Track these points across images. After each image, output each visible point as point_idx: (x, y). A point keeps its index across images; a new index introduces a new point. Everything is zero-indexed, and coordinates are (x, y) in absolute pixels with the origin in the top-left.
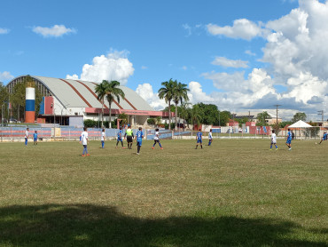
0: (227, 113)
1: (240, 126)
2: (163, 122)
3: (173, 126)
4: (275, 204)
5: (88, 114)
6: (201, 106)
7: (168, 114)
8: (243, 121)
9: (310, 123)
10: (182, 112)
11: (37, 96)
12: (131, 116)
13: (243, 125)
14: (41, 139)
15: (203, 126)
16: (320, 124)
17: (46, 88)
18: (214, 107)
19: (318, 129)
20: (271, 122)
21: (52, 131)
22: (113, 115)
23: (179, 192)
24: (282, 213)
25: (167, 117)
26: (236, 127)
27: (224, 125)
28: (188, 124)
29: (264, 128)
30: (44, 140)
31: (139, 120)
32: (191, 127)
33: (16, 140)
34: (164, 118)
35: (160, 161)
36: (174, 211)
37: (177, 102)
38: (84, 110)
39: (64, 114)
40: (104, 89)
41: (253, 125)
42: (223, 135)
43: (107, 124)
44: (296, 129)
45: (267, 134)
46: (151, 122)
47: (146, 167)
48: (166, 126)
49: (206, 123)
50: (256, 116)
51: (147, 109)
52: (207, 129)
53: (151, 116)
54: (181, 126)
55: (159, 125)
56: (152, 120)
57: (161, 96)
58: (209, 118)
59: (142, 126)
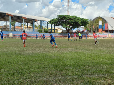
11: (102, 23)
14: (104, 38)
17: (106, 20)
21: (108, 35)
30: (105, 38)
39: (112, 29)
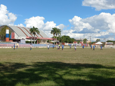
0: (73, 39)
1: (78, 43)
2: (52, 41)
3: (55, 43)
5: (27, 39)
6: (65, 36)
7: (54, 39)
8: (79, 41)
9: (102, 43)
12: (41, 40)
13: (79, 43)
16: (105, 43)
18: (69, 37)
19: (104, 45)
20: (88, 42)
22: (35, 39)
27: (72, 43)
28: (60, 42)
29: (86, 44)
31: (44, 41)
33: (4, 48)
34: (52, 40)
37: (57, 35)
38: (26, 37)
40: (33, 30)
41: (82, 43)
42: (72, 46)
43: (33, 42)
44: (97, 44)
45: (87, 46)
46: (48, 42)
48: (53, 43)
49: (66, 42)
50: (83, 40)
51: (47, 37)
52: (67, 44)
53: (48, 40)
55: (51, 43)
57: (51, 33)
58: (67, 40)
59: (45, 43)
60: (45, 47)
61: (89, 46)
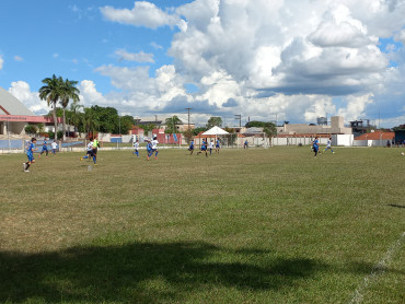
0: (130, 118)
1: (146, 134)
2: (47, 129)
3: (60, 136)
4: (186, 224)
6: (96, 109)
7: (52, 120)
8: (149, 127)
9: (226, 129)
10: (72, 117)
12: (1, 123)
13: (150, 133)
15: (100, 134)
16: (238, 131)
18: (113, 111)
19: (234, 137)
20: (182, 128)
23: (70, 217)
24: (194, 234)
25: (52, 124)
26: (141, 135)
27: (125, 133)
28: (80, 132)
29: (175, 136)
31: (14, 127)
32: (83, 135)
34: (48, 124)
35: (44, 180)
36: (64, 240)
37: (65, 105)
41: (161, 132)
42: (125, 145)
44: (210, 136)
45: (178, 143)
46: (30, 131)
47: (26, 188)
48: (51, 136)
49: (104, 130)
50: (164, 122)
51: (24, 114)
52: (107, 137)
53: (30, 123)
54: (72, 135)
55: (42, 134)
56: (32, 128)
57: (42, 97)
58: (107, 123)
59: (16, 136)
60: (16, 151)
61: (184, 142)
